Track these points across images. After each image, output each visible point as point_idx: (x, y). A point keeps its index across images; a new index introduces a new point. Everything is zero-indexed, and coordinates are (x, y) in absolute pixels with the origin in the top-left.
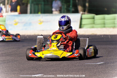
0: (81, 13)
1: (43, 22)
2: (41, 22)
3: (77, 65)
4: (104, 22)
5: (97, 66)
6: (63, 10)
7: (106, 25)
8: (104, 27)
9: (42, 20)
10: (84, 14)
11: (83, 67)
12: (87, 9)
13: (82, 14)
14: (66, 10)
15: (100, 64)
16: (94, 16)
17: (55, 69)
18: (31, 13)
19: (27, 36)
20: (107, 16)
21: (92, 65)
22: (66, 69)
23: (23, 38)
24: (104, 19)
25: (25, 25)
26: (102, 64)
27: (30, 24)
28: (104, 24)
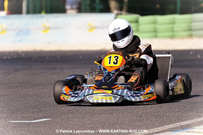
1: (50, 28)
2: (46, 29)
4: (155, 28)
6: (83, 8)
7: (159, 34)
8: (156, 37)
9: (48, 25)
10: (121, 14)
13: (117, 14)
14: (88, 8)
16: (138, 18)
18: (28, 12)
19: (22, 52)
20: (160, 18)
23: (15, 57)
24: (155, 23)
25: (18, 34)
27: (27, 32)
28: (155, 31)
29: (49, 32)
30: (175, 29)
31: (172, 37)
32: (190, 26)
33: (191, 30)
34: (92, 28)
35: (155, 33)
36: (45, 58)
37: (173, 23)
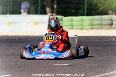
0: (50, 14)
1: (12, 23)
2: (10, 23)
3: (45, 66)
4: (72, 23)
5: (64, 67)
6: (31, 12)
7: (74, 27)
8: (72, 29)
9: (11, 21)
10: (52, 15)
11: (51, 68)
12: (55, 11)
13: (50, 16)
14: (34, 12)
15: (68, 65)
16: (62, 18)
17: (23, 70)
20: (75, 18)
21: (60, 66)
22: (34, 70)
24: (72, 21)
26: (70, 65)
29: (11, 25)
30: (84, 24)
31: (82, 29)
32: (92, 23)
33: (92, 25)
34: (36, 23)
35: (72, 27)
36: (9, 40)
37: (83, 21)
